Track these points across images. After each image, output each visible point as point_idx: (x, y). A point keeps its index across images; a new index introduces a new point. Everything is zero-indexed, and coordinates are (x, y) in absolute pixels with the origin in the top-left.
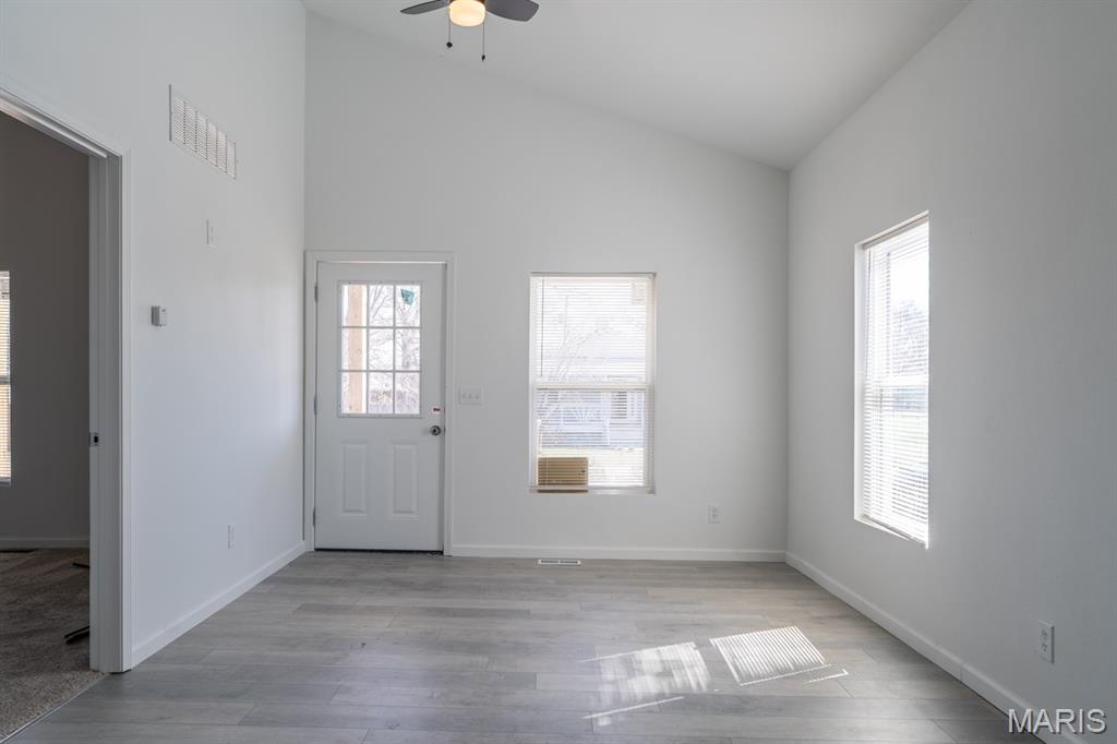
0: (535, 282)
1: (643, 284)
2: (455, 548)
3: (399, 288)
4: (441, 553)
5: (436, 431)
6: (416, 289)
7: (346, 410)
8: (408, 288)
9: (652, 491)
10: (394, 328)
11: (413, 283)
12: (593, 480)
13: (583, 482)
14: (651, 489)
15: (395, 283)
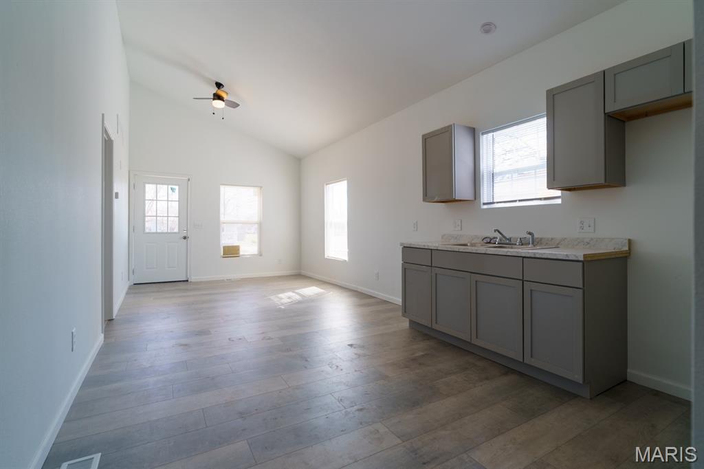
0: (222, 188)
1: (256, 189)
2: (193, 279)
3: (170, 187)
4: (187, 281)
5: (185, 238)
6: (177, 187)
7: (147, 231)
8: (174, 187)
9: (261, 255)
10: (168, 201)
11: (175, 185)
12: (241, 253)
13: (239, 253)
14: (260, 254)
15: (168, 185)
